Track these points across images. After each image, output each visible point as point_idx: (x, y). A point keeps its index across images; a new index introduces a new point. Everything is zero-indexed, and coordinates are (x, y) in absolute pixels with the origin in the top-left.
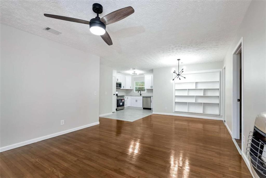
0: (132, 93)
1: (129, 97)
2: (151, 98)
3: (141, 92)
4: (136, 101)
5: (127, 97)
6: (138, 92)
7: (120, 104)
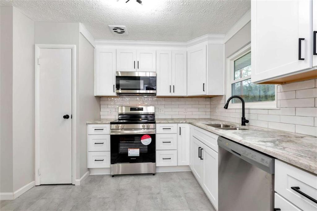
3: (250, 105)
4: (200, 154)
5: (173, 126)
7: (129, 151)
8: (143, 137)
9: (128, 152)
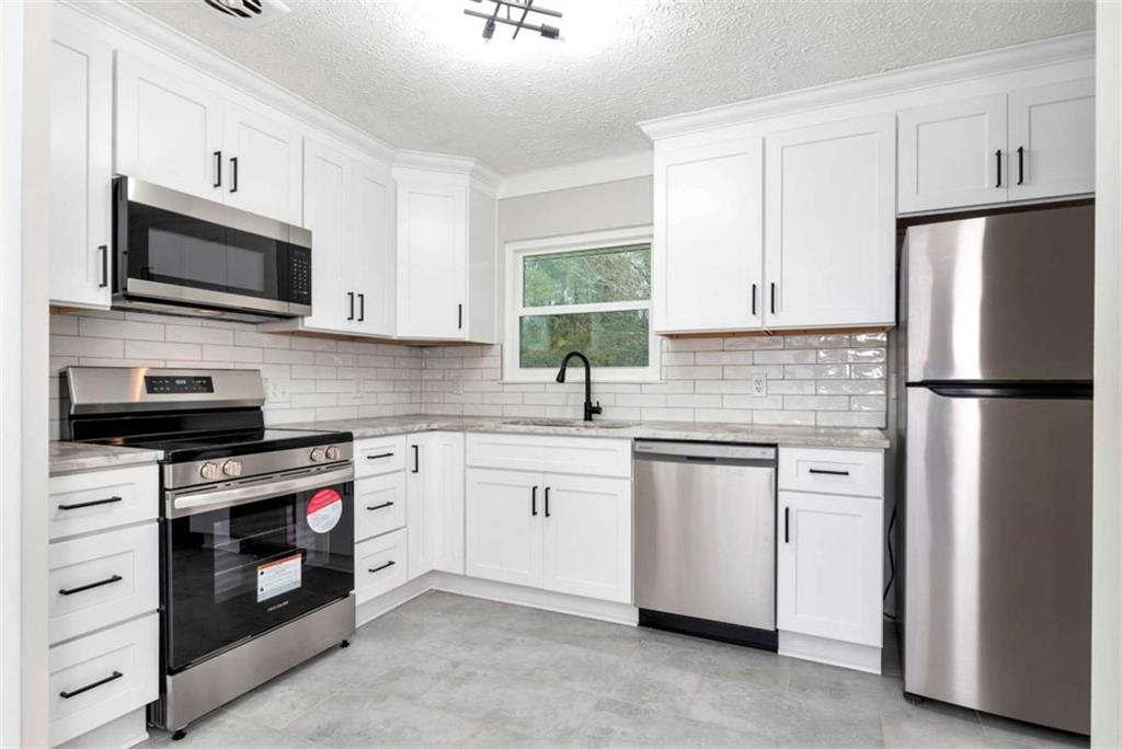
0: (475, 390)
1: (436, 445)
2: (774, 463)
3: (598, 374)
4: (541, 502)
5: (400, 445)
6: (561, 379)
7: (260, 578)
8: (313, 502)
9: (256, 584)
